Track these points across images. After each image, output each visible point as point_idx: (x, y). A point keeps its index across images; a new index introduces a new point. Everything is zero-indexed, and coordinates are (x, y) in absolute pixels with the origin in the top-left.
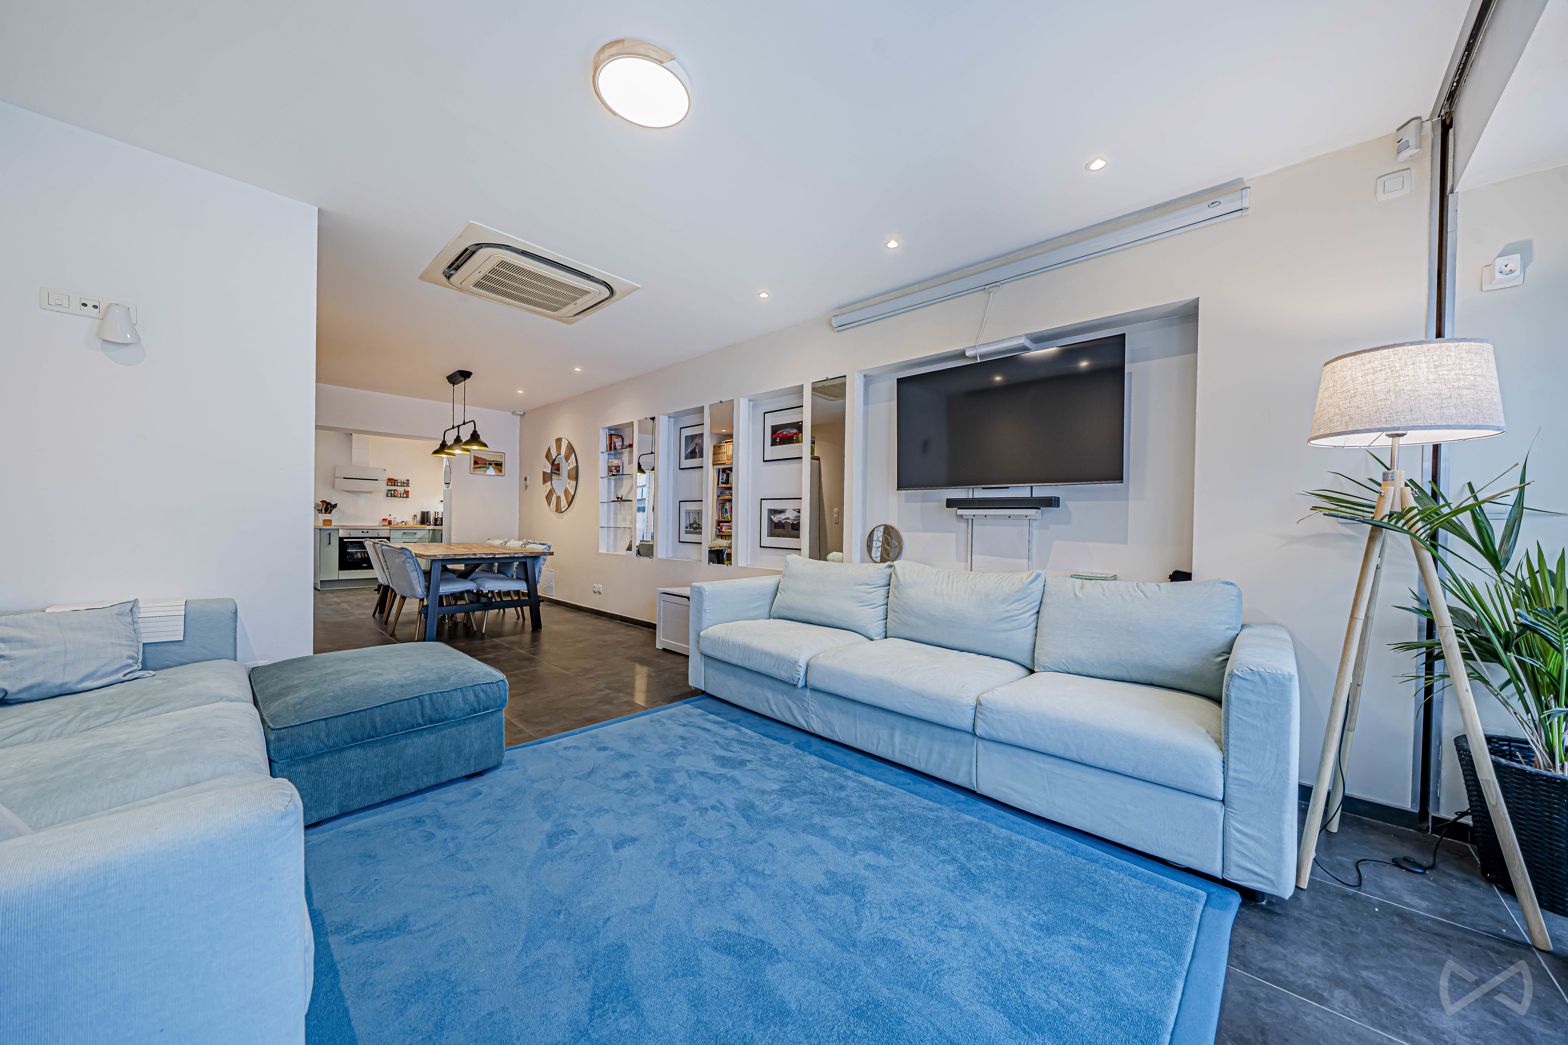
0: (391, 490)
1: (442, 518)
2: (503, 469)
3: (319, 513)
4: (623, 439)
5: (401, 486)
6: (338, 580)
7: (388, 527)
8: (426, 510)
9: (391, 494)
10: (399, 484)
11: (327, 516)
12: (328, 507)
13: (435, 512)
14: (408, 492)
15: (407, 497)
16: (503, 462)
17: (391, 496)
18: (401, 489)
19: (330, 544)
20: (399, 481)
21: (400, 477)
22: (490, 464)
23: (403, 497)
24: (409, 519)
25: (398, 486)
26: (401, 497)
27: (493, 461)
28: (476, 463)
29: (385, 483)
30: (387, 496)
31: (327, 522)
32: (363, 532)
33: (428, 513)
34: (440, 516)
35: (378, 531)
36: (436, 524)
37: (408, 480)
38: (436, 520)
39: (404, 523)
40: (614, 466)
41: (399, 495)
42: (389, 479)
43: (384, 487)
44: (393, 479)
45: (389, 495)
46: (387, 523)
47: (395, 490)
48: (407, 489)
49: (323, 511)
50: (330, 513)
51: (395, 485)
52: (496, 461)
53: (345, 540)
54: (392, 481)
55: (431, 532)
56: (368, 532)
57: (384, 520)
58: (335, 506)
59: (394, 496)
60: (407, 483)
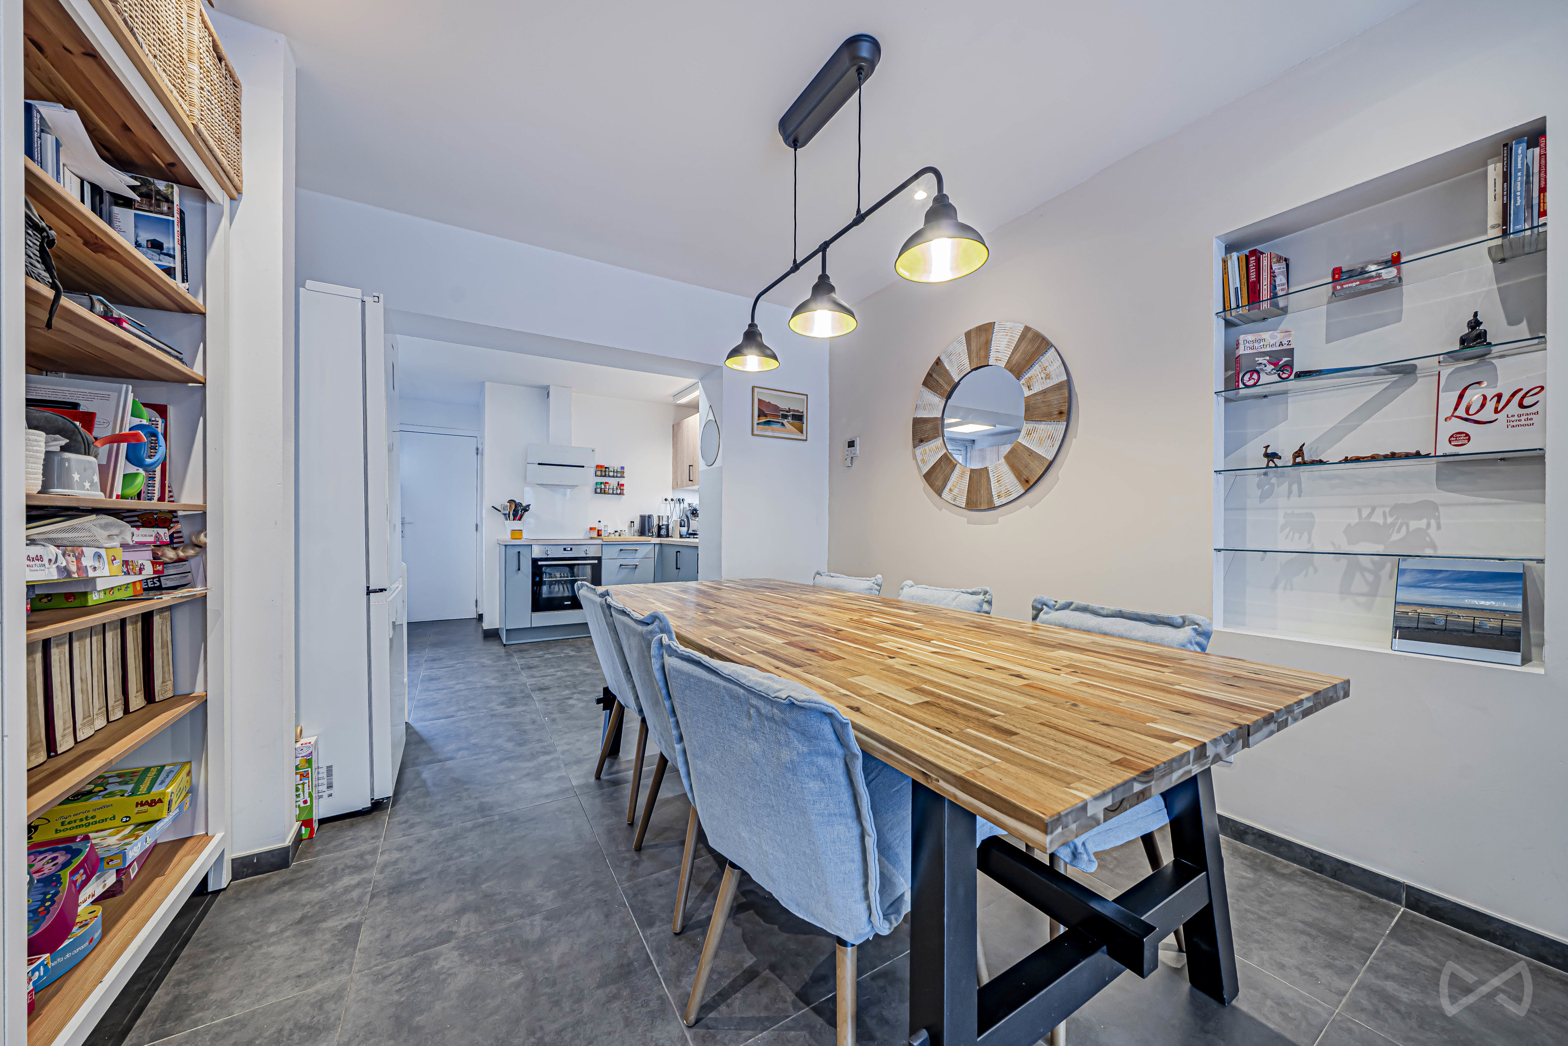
0: (601, 483)
1: (668, 526)
2: (805, 425)
3: (507, 519)
4: (1287, 266)
5: (613, 477)
6: (531, 628)
7: (599, 542)
8: (647, 514)
9: (601, 490)
10: (611, 474)
11: (516, 525)
12: (517, 511)
13: (659, 517)
14: (623, 485)
15: (621, 494)
16: (805, 413)
17: (601, 493)
18: (613, 482)
19: (519, 569)
20: (611, 469)
21: (613, 464)
22: (785, 417)
23: (617, 494)
24: (624, 527)
25: (609, 476)
26: (613, 493)
27: (789, 411)
28: (761, 414)
29: (593, 471)
30: (596, 493)
31: (516, 534)
32: (565, 549)
33: (649, 517)
34: (665, 523)
35: (585, 548)
36: (659, 535)
37: (623, 468)
38: (660, 528)
39: (617, 534)
40: (1264, 354)
41: (611, 491)
42: (597, 466)
43: (590, 478)
44: (601, 466)
45: (599, 490)
46: (595, 534)
47: (606, 483)
48: (622, 481)
49: (512, 517)
50: (520, 519)
51: (605, 476)
52: (794, 411)
53: (540, 563)
54: (602, 470)
55: (657, 547)
56: (571, 549)
57: (591, 529)
58: (526, 509)
59: (605, 493)
60: (620, 473)
